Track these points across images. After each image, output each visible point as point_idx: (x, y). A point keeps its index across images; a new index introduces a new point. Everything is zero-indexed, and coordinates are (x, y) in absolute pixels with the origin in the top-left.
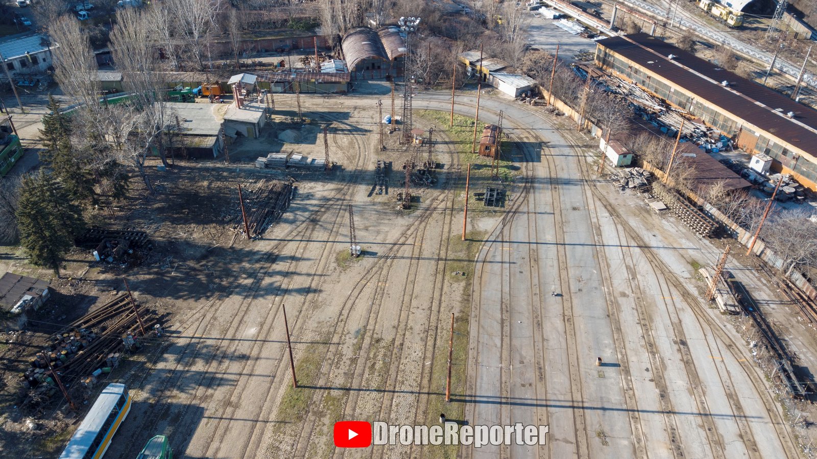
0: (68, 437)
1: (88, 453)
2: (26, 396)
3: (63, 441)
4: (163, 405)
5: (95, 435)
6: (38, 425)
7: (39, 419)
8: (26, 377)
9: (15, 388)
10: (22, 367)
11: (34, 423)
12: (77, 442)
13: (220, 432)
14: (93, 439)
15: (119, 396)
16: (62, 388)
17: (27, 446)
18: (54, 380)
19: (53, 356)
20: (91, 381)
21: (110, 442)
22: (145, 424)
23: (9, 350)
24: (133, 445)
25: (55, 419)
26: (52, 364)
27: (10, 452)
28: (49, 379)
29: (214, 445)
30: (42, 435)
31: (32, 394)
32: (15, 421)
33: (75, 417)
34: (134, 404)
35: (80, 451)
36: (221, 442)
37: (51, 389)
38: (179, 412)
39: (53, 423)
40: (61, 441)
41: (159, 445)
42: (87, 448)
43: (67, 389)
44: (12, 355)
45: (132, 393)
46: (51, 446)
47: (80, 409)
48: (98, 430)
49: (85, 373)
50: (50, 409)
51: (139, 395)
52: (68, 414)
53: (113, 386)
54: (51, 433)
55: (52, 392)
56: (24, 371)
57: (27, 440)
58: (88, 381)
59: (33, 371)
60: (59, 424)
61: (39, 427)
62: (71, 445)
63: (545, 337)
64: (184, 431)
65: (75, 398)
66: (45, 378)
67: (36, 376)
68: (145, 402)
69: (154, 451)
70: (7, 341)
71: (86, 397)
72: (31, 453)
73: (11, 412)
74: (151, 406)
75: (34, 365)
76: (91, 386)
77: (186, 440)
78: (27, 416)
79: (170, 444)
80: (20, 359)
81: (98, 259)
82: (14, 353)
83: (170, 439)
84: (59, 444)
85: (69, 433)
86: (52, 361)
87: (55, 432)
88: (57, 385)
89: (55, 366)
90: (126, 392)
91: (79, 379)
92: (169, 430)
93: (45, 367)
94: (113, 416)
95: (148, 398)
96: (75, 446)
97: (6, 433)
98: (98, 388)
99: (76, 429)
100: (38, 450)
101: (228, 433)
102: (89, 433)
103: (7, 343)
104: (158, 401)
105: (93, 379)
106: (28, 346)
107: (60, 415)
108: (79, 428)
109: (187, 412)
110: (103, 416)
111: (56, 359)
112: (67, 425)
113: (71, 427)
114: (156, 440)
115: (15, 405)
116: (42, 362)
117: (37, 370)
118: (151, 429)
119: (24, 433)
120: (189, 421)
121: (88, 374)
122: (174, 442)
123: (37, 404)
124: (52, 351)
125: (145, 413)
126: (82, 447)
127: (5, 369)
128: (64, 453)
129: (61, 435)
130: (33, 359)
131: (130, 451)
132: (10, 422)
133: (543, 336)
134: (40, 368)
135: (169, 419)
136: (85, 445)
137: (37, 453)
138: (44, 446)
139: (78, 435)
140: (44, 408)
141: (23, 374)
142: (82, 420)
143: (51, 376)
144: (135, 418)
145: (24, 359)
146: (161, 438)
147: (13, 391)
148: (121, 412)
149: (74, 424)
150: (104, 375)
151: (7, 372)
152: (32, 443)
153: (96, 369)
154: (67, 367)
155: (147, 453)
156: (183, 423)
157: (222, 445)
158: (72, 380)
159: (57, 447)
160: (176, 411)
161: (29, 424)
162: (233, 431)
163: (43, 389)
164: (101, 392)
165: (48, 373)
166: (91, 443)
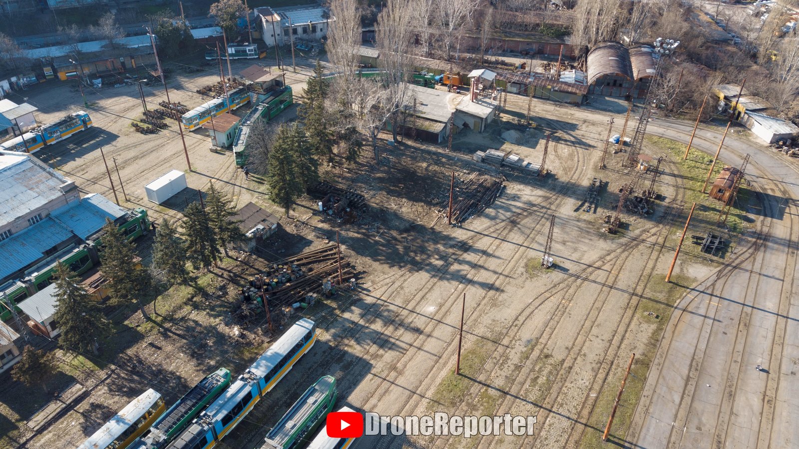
0: (261, 352)
1: (272, 370)
2: (239, 307)
3: (257, 354)
4: (341, 351)
5: (281, 358)
6: (242, 334)
7: (244, 329)
8: (243, 292)
9: (233, 298)
10: (242, 283)
11: (240, 332)
12: (267, 359)
13: (380, 391)
14: (279, 360)
15: (308, 331)
16: (267, 309)
17: (230, 349)
18: (263, 301)
19: (267, 281)
20: (290, 311)
21: (291, 367)
22: (321, 362)
23: (237, 266)
24: (308, 377)
25: (255, 333)
26: (265, 287)
27: (217, 349)
28: (259, 299)
29: (373, 401)
30: (243, 343)
31: (244, 307)
32: (227, 325)
33: (271, 337)
34: (318, 341)
35: (267, 366)
36: (379, 401)
37: (259, 308)
38: (351, 361)
39: (253, 336)
40: (256, 353)
41: (328, 385)
42: (272, 366)
43: (270, 311)
44: (237, 270)
45: (318, 331)
46: (247, 355)
47: (276, 332)
48: (285, 354)
49: (287, 303)
50: (254, 324)
51: (323, 335)
52: (265, 333)
53: (305, 321)
54: (249, 344)
55: (259, 311)
56: (243, 286)
57: (231, 343)
58: (287, 310)
59: (249, 289)
60: (257, 338)
61: (242, 336)
62: (262, 359)
63: (734, 411)
64: (351, 380)
65: (274, 321)
66: (257, 298)
67: (250, 293)
68: (326, 343)
69: (323, 388)
70: (237, 258)
71: (283, 323)
72: (232, 355)
73: (226, 317)
74: (331, 348)
75: (252, 284)
76: (289, 315)
77: (350, 388)
78: (236, 324)
79: (337, 386)
80: (242, 276)
81: (321, 209)
82: (239, 269)
83: (338, 382)
84: (253, 356)
85: (262, 349)
86: (265, 285)
87: (253, 344)
88: (264, 306)
89: (266, 290)
90: (313, 330)
91: (281, 306)
92: (339, 374)
93: (259, 288)
94: (299, 346)
95: (330, 341)
96: (264, 362)
97: (218, 333)
98: (294, 319)
99: (268, 347)
100: (237, 355)
101: (387, 394)
102: (277, 354)
103: (236, 260)
104: (337, 346)
105: (292, 310)
106: (251, 267)
107: (260, 332)
108: (271, 347)
109: (357, 363)
110: (292, 344)
111: (268, 284)
112: (263, 342)
113: (265, 345)
114: (327, 379)
115: (230, 312)
116: (258, 283)
117: (252, 289)
118: (325, 367)
119: (230, 337)
120: (357, 372)
121: (290, 305)
122: (340, 386)
123: (245, 317)
124: (267, 276)
125: (324, 352)
126: (269, 364)
127: (230, 281)
128: (255, 364)
129: (256, 348)
130: (251, 279)
131: (304, 381)
132: (222, 325)
133: (732, 409)
134: (255, 288)
135: (341, 364)
136: (272, 364)
137: (236, 357)
138: (242, 353)
139: (269, 353)
140: (249, 322)
141: (241, 289)
142: (275, 342)
143: (261, 297)
144: (315, 354)
145: (245, 277)
146: (331, 379)
147: (231, 300)
148: (306, 345)
149: (268, 342)
150: (300, 309)
151: (231, 283)
152: (234, 347)
153: (296, 302)
154: (274, 294)
155: (317, 387)
156: (352, 372)
157: (379, 404)
158: (276, 306)
159: (251, 357)
160: (349, 360)
161: (236, 331)
162: (392, 394)
163: (253, 306)
164: (295, 323)
165: (260, 293)
166: (277, 363)
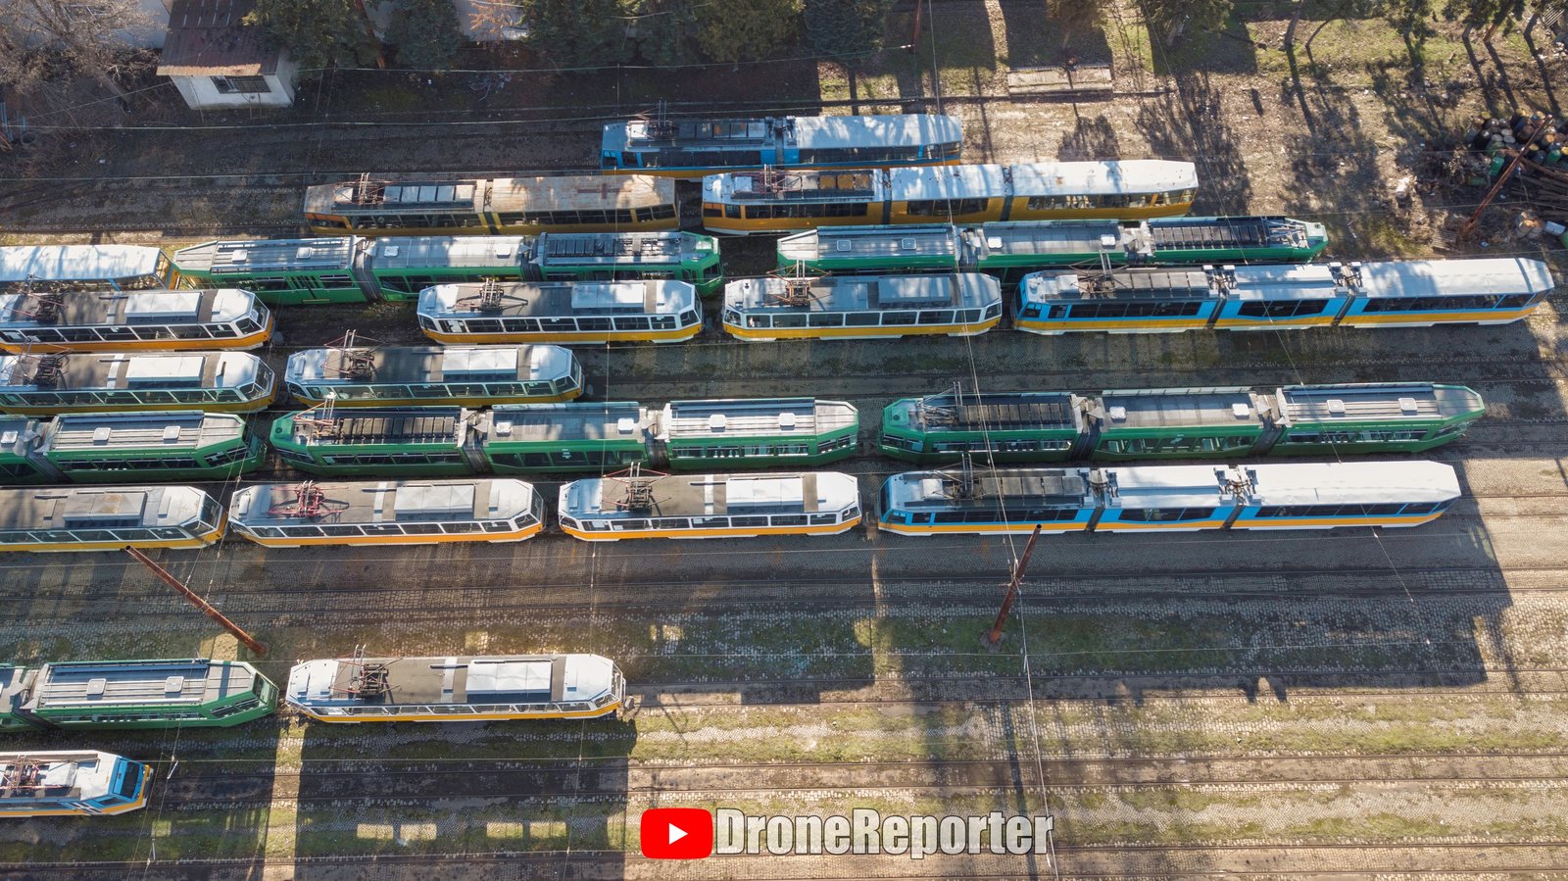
0: (1408, 255)
1: (1395, 300)
2: (1450, 147)
3: (1398, 252)
4: (1546, 376)
5: (1430, 294)
6: (1408, 197)
7: (1420, 192)
8: (1486, 125)
9: (1456, 123)
10: (1501, 106)
11: (1408, 191)
12: (1405, 275)
13: (1541, 504)
14: (1422, 294)
15: (1525, 291)
16: (1494, 191)
17: (1363, 205)
18: (1502, 171)
19: (1550, 139)
20: (1531, 229)
21: (1430, 324)
22: (1490, 363)
23: (1524, 66)
24: (1441, 365)
25: (1431, 216)
26: (1533, 147)
27: (1343, 188)
28: (1499, 161)
29: (1509, 505)
30: (1393, 215)
31: (1457, 154)
32: (1398, 161)
33: (1449, 245)
34: (1523, 324)
35: (1393, 286)
36: (1520, 515)
37: (1483, 176)
38: (1546, 411)
39: (1422, 217)
40: (1397, 249)
41: (1462, 407)
42: (1402, 294)
43: (1497, 199)
44: (1516, 75)
45: (1544, 308)
46: (1380, 240)
47: (1466, 243)
48: (1443, 293)
49: (1542, 208)
50: (1444, 197)
51: (1544, 323)
52: (1448, 230)
53: (1540, 270)
54: (1402, 225)
55: (1477, 182)
56: (1496, 114)
57: (1375, 199)
58: (1529, 223)
59: (1502, 127)
60: (1425, 227)
61: (1405, 201)
62: (1396, 267)
64: (1511, 438)
65: (1485, 222)
66: (1498, 154)
67: (1496, 137)
68: (1536, 340)
69: (1447, 404)
70: (1541, 51)
71: (1496, 238)
72: (1356, 218)
73: (1410, 145)
74: (1534, 356)
75: (1517, 122)
76: (1520, 234)
77: (1494, 448)
78: (1415, 172)
79: (1474, 426)
80: (1515, 93)
82: (1522, 77)
83: (1484, 421)
84: (1389, 250)
85: (1414, 252)
86: (1537, 143)
87: (1408, 230)
88: (1494, 180)
89: (1531, 155)
90: (1537, 298)
91: (1525, 207)
92: (1500, 410)
93: (1520, 141)
94: (1481, 302)
95: (1546, 343)
96: (1396, 274)
97: (1372, 161)
98: (1525, 248)
99: (1427, 258)
100: (1365, 225)
101: (1547, 520)
102: (1430, 281)
103: (1535, 53)
104: (1548, 363)
105: (1538, 230)
106: (1548, 89)
107: (1440, 220)
108: (1431, 262)
109: (1553, 424)
110: (1474, 287)
111: (1545, 148)
112: (1427, 241)
113: (1427, 249)
114: (1469, 396)
115: (1427, 143)
116: (1528, 130)
117: (1507, 133)
118: (1486, 377)
119: (1383, 186)
120: (1536, 438)
121: (1542, 216)
122: (1480, 430)
123: (1444, 173)
124: (1559, 131)
125: (1514, 352)
126: (1400, 287)
127: (1482, 84)
128: (1377, 265)
129: (1406, 242)
130: (1525, 111)
131: (1428, 366)
132: (1391, 155)
134: (1514, 135)
135: (1522, 399)
136: (1405, 289)
137: (1359, 227)
138: (1377, 229)
139: (1419, 268)
140: (1441, 187)
141: (1487, 116)
142: (1448, 258)
143: (1508, 160)
144: (1495, 341)
145: (1518, 99)
146: (1476, 404)
147: (1449, 123)
148: (1494, 311)
149: (1436, 250)
150: (1555, 241)
151: (1479, 92)
152: (1374, 209)
153: (1561, 222)
154: (1538, 174)
155: (1438, 394)
156: (1527, 429)
157: (1515, 520)
158: (1516, 197)
159: (1382, 249)
160: (1545, 405)
161: (1403, 183)
162: (1556, 529)
163: (1476, 164)
164: (1517, 256)
165: (1511, 152)
166: (1414, 294)
